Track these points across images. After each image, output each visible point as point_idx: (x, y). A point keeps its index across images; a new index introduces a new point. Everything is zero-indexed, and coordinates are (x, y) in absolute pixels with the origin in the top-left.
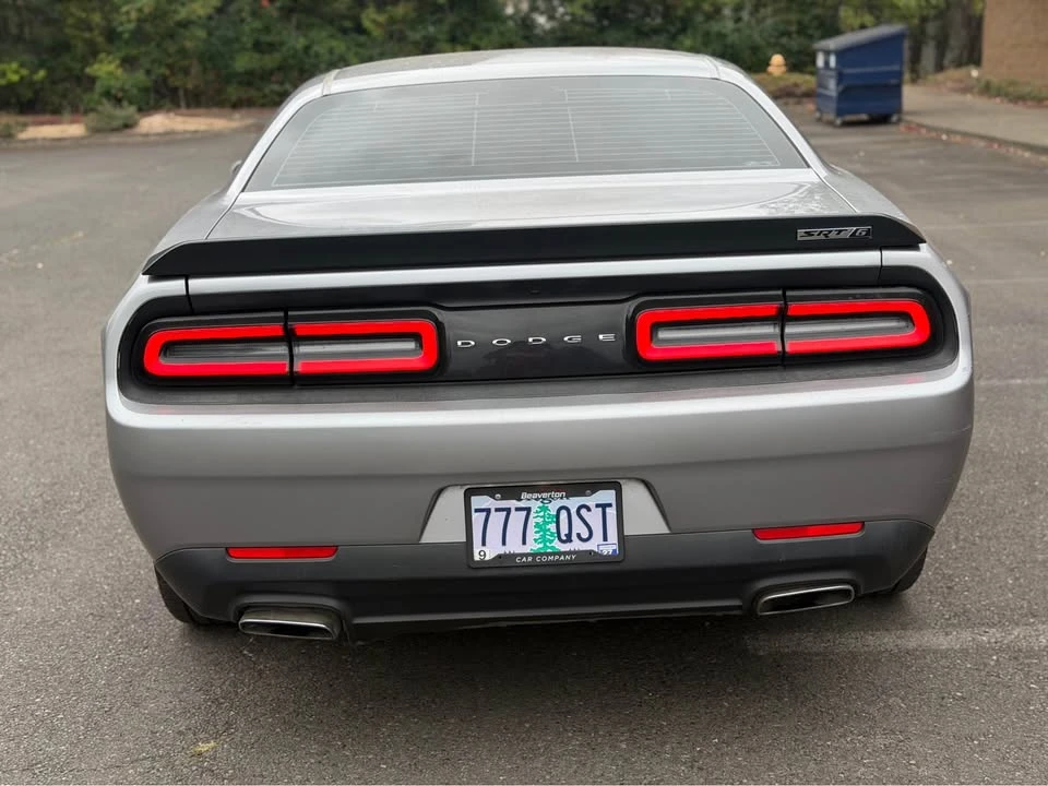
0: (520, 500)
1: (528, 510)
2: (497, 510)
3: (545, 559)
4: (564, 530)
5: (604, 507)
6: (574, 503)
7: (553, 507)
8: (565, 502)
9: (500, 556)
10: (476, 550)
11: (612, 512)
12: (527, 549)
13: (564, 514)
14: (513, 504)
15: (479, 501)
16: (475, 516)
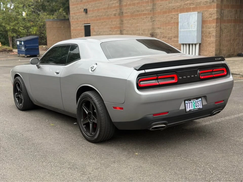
0: (191, 101)
1: (192, 102)
2: (188, 103)
3: (195, 110)
4: (196, 105)
5: (200, 101)
6: (197, 101)
7: (195, 102)
8: (196, 101)
9: (190, 110)
10: (187, 109)
11: (201, 101)
12: (192, 109)
13: (196, 102)
14: (190, 102)
15: (186, 102)
16: (186, 104)
